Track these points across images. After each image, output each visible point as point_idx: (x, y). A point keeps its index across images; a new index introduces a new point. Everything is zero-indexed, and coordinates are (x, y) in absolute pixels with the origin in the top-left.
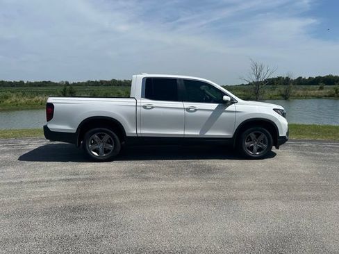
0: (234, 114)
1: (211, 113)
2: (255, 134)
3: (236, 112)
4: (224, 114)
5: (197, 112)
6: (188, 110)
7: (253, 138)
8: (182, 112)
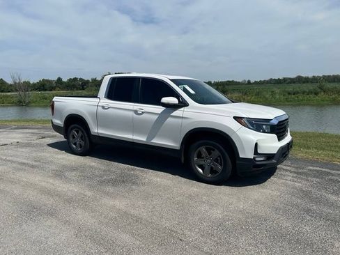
0: (180, 120)
1: (157, 117)
2: (206, 149)
3: (182, 117)
4: (170, 120)
5: (144, 115)
6: (136, 112)
7: (204, 155)
8: (132, 114)
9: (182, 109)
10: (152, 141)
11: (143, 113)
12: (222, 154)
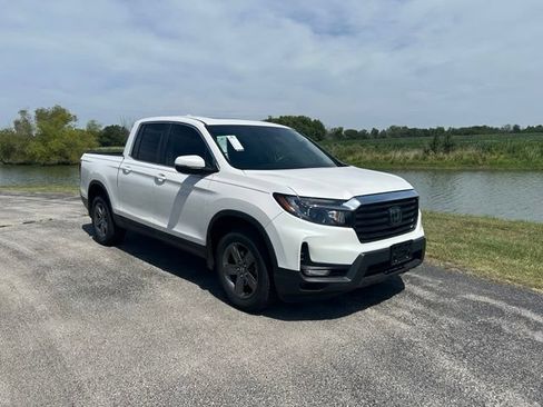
1: (177, 189)
2: (238, 247)
4: (193, 193)
5: (166, 185)
6: (156, 179)
7: (235, 258)
9: (210, 177)
10: (174, 229)
11: (164, 181)
12: (257, 259)
